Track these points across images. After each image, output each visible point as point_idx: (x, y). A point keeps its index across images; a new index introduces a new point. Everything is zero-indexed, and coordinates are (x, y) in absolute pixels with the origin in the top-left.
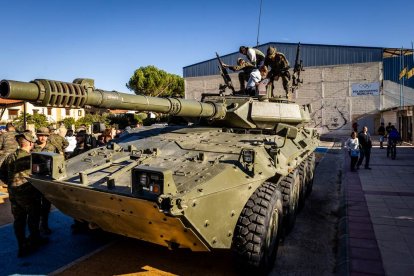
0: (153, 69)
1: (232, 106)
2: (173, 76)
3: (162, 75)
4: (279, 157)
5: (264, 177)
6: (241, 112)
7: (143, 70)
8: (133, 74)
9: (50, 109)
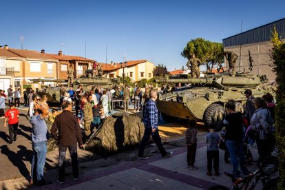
0: (201, 40)
1: (214, 79)
2: (217, 44)
3: (208, 44)
4: (222, 96)
5: (213, 101)
6: (219, 81)
7: (193, 41)
8: (186, 46)
9: (131, 73)
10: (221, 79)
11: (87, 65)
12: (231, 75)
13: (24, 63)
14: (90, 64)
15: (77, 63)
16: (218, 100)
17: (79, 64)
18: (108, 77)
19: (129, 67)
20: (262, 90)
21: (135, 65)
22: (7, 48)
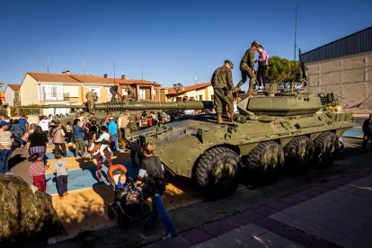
4: (233, 134)
6: (242, 105)
9: (201, 96)
10: (247, 100)
11: (150, 88)
12: (266, 94)
13: (82, 88)
14: (152, 88)
15: (138, 87)
16: (222, 142)
17: (141, 88)
18: (175, 100)
19: (197, 89)
20: (325, 118)
21: (204, 88)
22: (69, 73)
